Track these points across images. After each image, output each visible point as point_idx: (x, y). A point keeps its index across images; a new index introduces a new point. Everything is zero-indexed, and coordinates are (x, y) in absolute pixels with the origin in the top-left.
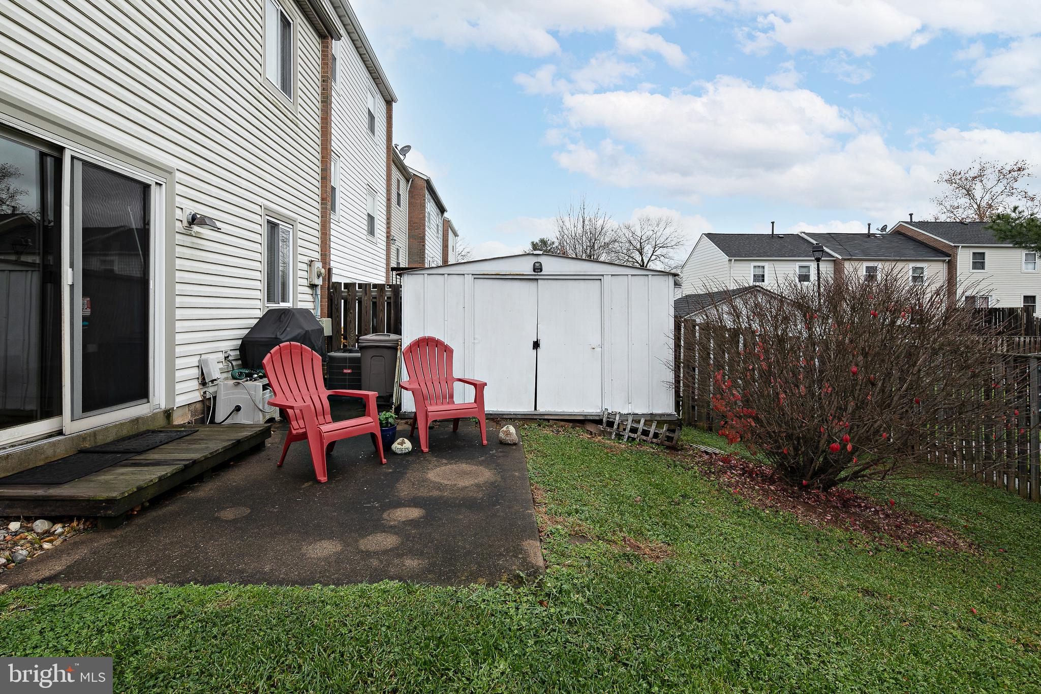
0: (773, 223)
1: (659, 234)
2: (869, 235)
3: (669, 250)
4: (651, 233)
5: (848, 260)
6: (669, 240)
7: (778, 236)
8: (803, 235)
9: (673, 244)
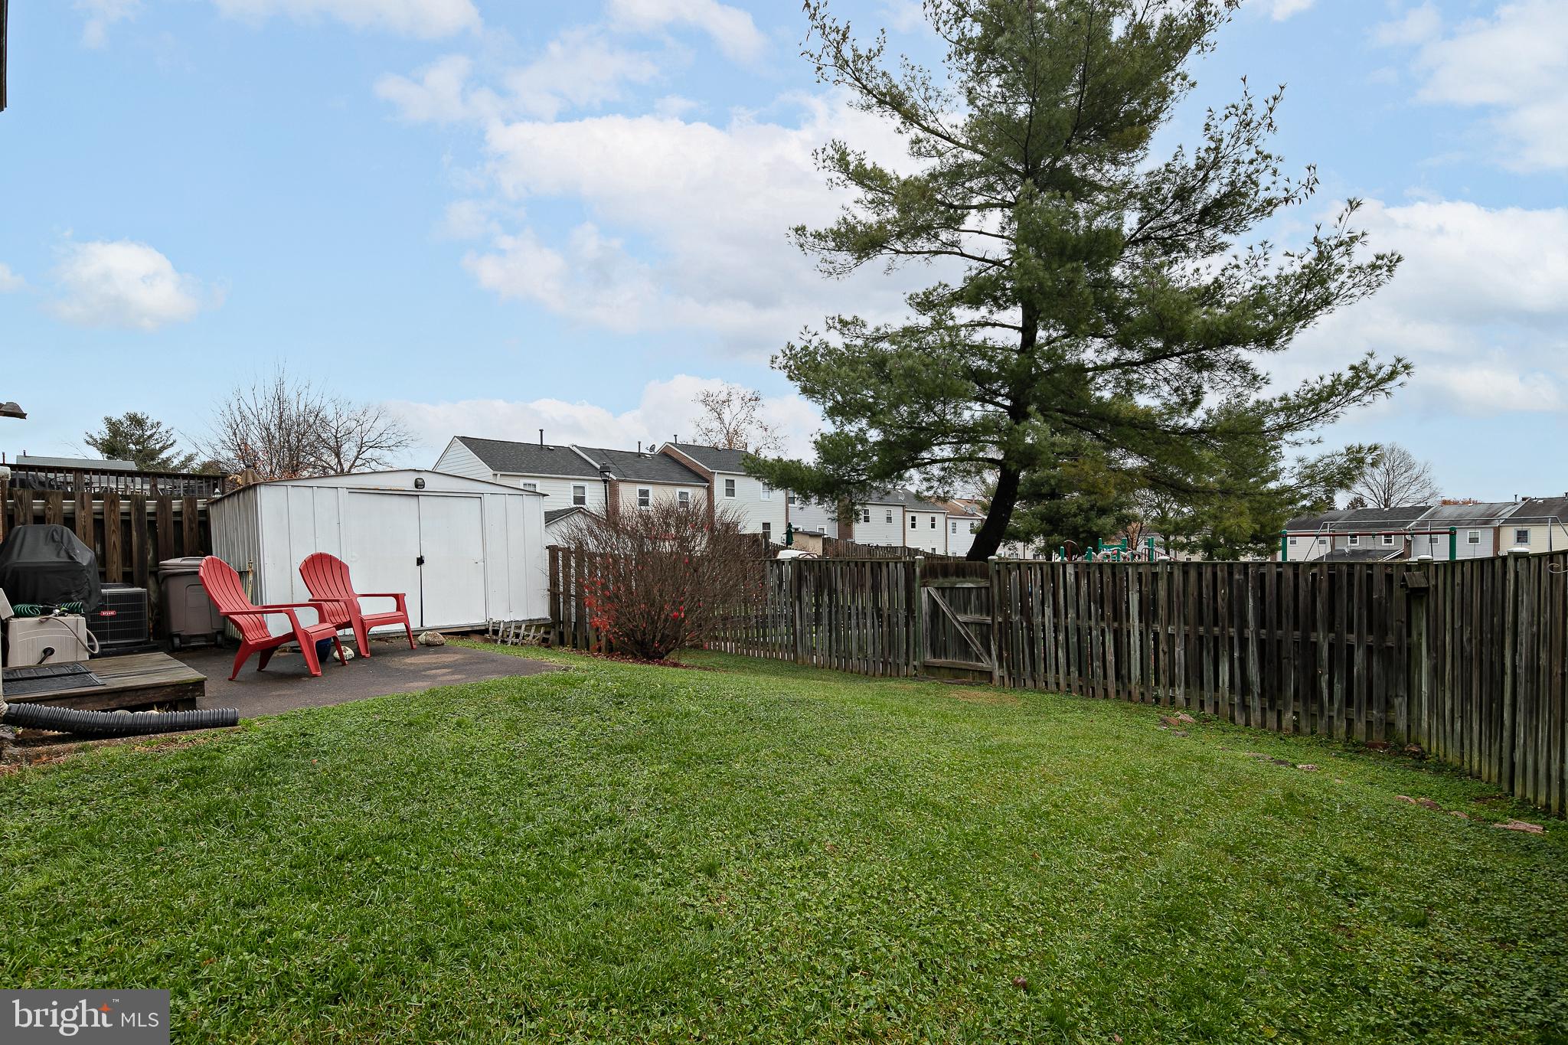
0: (541, 431)
1: (367, 426)
2: (639, 455)
3: (385, 452)
4: (354, 424)
5: (622, 481)
6: (385, 437)
7: (548, 448)
8: (574, 449)
9: (391, 442)
